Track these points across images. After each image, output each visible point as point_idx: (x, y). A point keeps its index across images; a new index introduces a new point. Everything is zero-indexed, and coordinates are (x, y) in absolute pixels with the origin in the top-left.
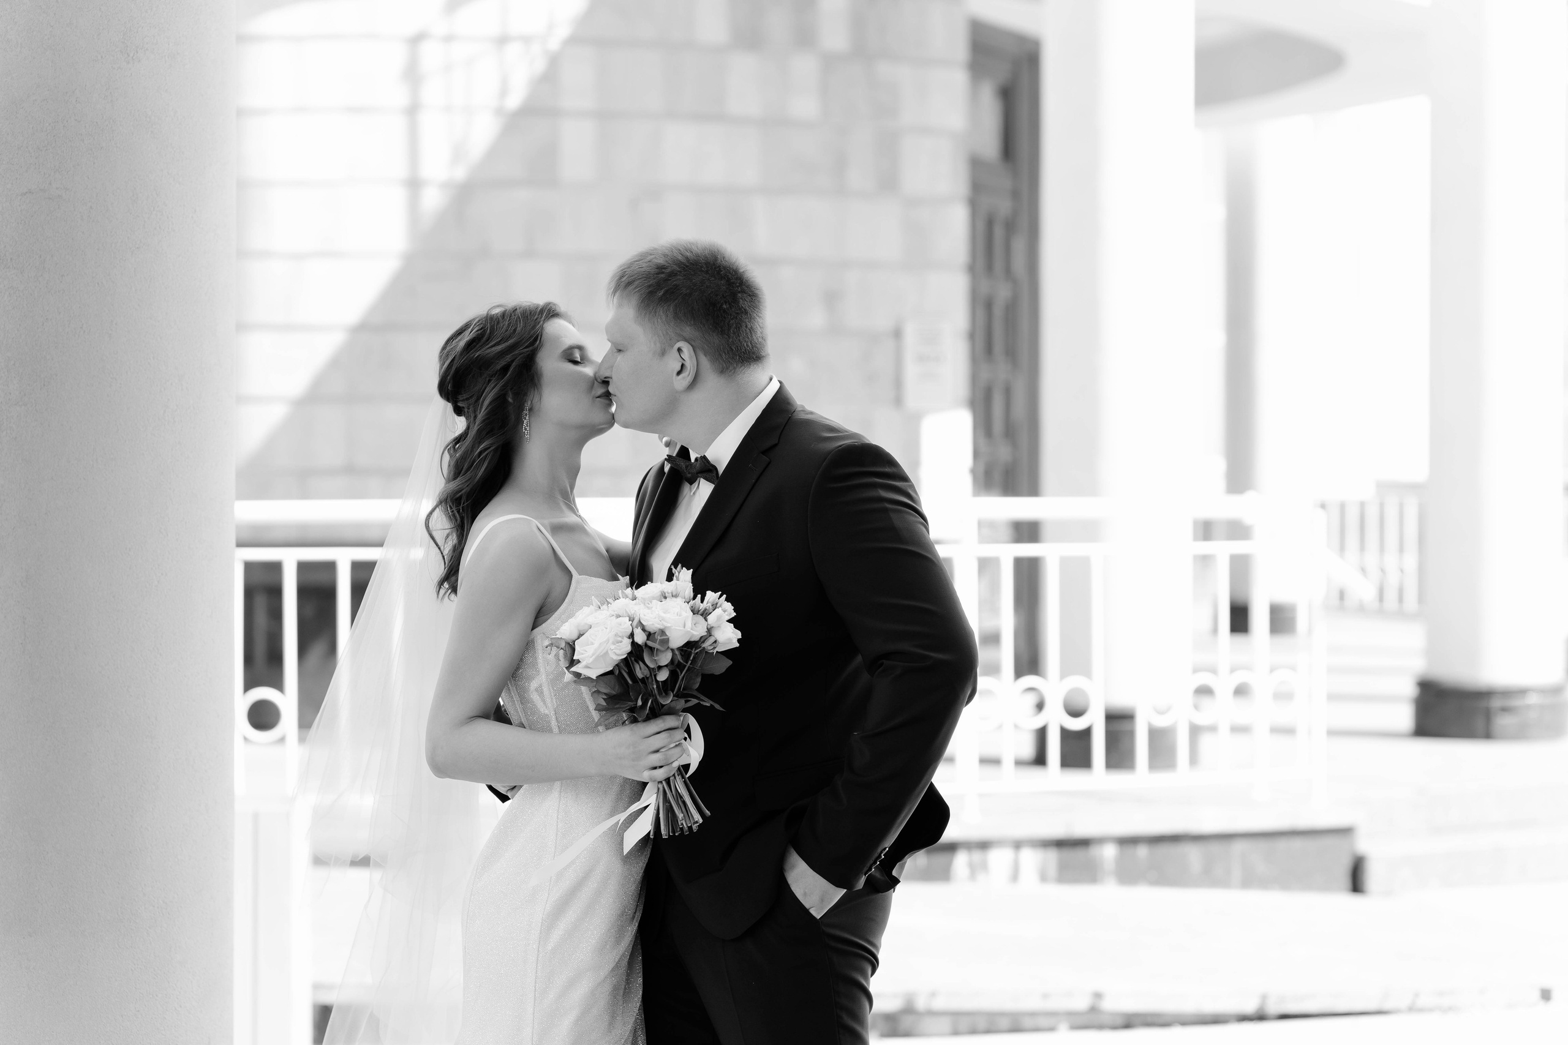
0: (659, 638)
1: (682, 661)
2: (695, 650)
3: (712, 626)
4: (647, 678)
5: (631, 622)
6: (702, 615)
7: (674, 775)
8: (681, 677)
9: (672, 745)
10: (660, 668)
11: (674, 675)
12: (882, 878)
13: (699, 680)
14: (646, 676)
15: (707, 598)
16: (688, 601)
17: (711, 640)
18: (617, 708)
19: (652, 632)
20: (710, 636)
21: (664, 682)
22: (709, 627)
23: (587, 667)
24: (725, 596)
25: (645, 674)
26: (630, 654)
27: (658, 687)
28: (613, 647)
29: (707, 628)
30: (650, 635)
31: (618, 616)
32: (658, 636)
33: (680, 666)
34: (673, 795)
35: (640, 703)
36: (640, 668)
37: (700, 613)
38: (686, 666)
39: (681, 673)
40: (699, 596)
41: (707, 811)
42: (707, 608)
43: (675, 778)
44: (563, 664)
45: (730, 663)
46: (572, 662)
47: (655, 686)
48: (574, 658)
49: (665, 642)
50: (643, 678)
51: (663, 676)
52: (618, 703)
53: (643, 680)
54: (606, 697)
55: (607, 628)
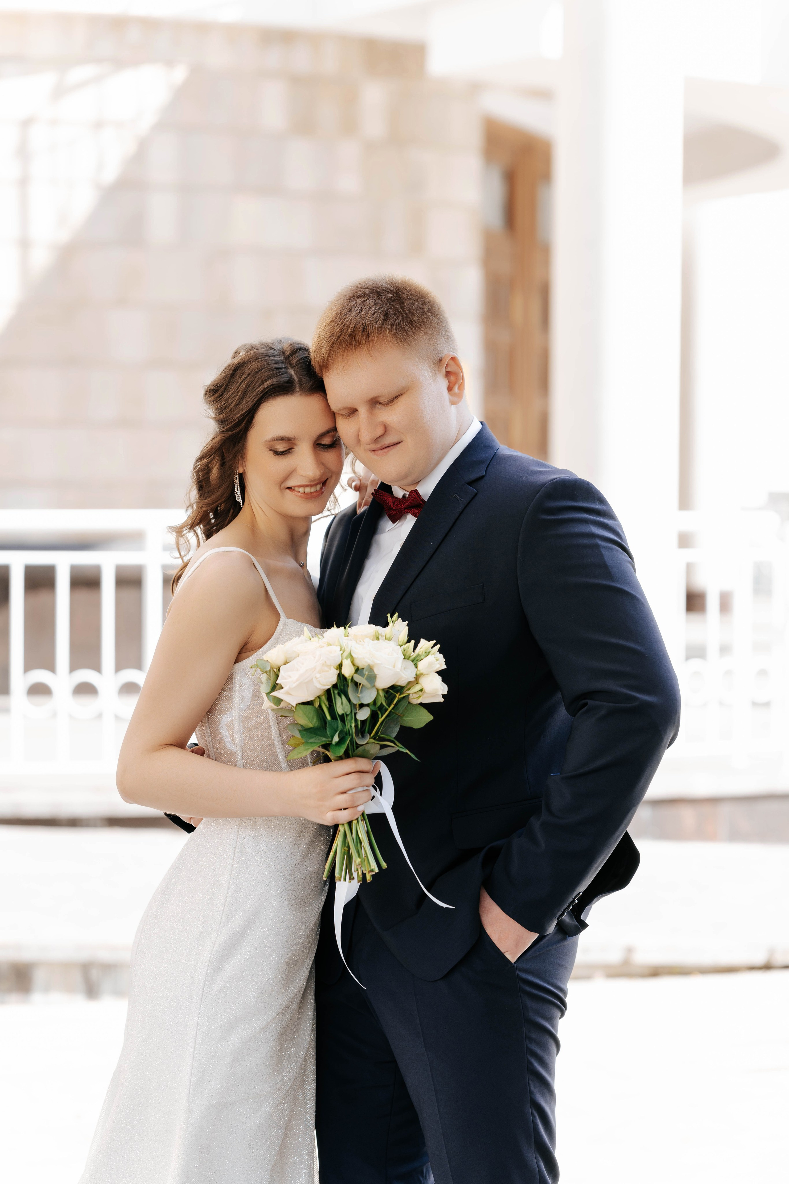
0: (367, 673)
1: (384, 704)
2: (400, 695)
3: (422, 672)
4: (347, 715)
5: (342, 652)
6: (413, 661)
7: (357, 819)
8: (381, 720)
9: (360, 789)
10: (362, 706)
11: (374, 716)
12: (571, 922)
13: (397, 729)
14: (346, 713)
15: (419, 646)
16: (401, 644)
17: (417, 688)
18: (311, 743)
19: (361, 667)
20: (417, 683)
21: (363, 722)
22: (418, 673)
23: (288, 693)
24: (438, 646)
25: (346, 711)
26: (335, 686)
27: (356, 726)
28: (318, 676)
29: (416, 675)
30: (357, 670)
31: (329, 645)
32: (366, 672)
33: (382, 708)
34: (353, 838)
35: (336, 739)
36: (342, 703)
37: (411, 658)
38: (387, 710)
39: (382, 716)
40: (413, 642)
41: (384, 863)
42: (420, 653)
43: (358, 822)
44: (264, 688)
45: (430, 718)
46: (275, 687)
47: (353, 725)
48: (277, 682)
49: (372, 678)
50: (343, 714)
51: (364, 715)
52: (312, 738)
53: (343, 718)
54: (301, 729)
55: (315, 657)
